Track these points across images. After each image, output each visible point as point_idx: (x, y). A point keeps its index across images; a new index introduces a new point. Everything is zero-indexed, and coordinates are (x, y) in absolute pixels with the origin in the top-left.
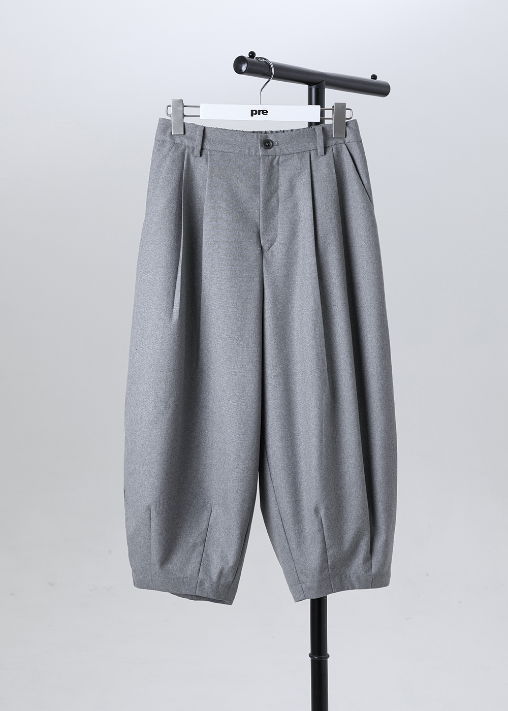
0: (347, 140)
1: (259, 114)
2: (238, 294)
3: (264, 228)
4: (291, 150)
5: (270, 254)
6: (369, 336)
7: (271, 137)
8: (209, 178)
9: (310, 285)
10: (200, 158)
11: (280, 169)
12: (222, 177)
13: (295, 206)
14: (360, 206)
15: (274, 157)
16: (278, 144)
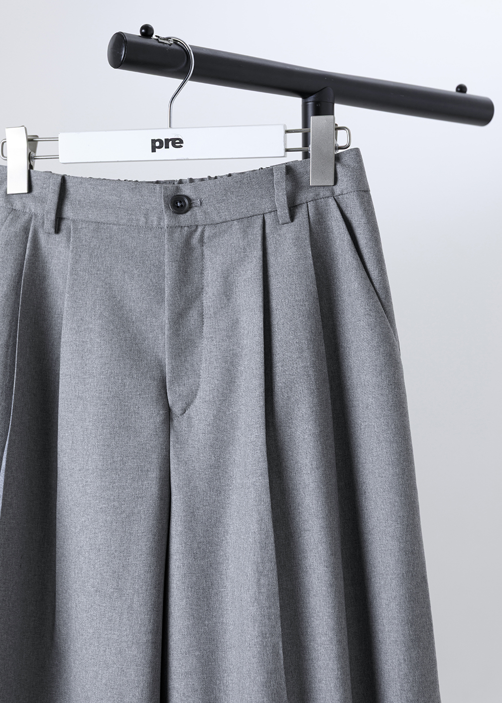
0: (338, 190)
1: (167, 147)
2: (116, 504)
3: (173, 372)
4: (226, 215)
5: (184, 424)
6: (383, 595)
7: (187, 191)
8: (72, 274)
9: (252, 489)
10: (57, 236)
11: (207, 252)
12: (94, 271)
13: (234, 324)
14: (362, 322)
15: (193, 229)
16: (201, 203)
